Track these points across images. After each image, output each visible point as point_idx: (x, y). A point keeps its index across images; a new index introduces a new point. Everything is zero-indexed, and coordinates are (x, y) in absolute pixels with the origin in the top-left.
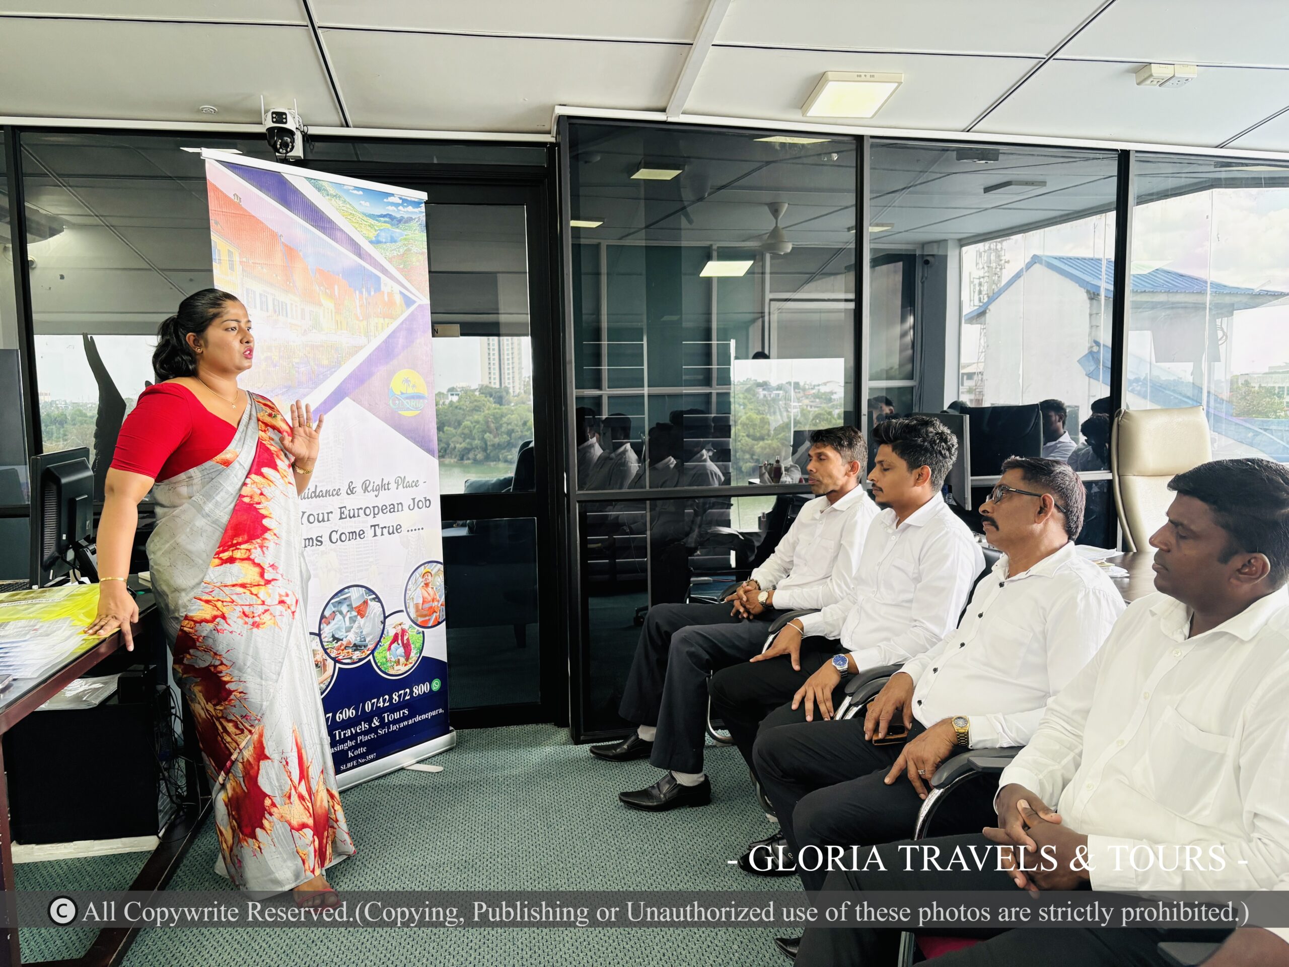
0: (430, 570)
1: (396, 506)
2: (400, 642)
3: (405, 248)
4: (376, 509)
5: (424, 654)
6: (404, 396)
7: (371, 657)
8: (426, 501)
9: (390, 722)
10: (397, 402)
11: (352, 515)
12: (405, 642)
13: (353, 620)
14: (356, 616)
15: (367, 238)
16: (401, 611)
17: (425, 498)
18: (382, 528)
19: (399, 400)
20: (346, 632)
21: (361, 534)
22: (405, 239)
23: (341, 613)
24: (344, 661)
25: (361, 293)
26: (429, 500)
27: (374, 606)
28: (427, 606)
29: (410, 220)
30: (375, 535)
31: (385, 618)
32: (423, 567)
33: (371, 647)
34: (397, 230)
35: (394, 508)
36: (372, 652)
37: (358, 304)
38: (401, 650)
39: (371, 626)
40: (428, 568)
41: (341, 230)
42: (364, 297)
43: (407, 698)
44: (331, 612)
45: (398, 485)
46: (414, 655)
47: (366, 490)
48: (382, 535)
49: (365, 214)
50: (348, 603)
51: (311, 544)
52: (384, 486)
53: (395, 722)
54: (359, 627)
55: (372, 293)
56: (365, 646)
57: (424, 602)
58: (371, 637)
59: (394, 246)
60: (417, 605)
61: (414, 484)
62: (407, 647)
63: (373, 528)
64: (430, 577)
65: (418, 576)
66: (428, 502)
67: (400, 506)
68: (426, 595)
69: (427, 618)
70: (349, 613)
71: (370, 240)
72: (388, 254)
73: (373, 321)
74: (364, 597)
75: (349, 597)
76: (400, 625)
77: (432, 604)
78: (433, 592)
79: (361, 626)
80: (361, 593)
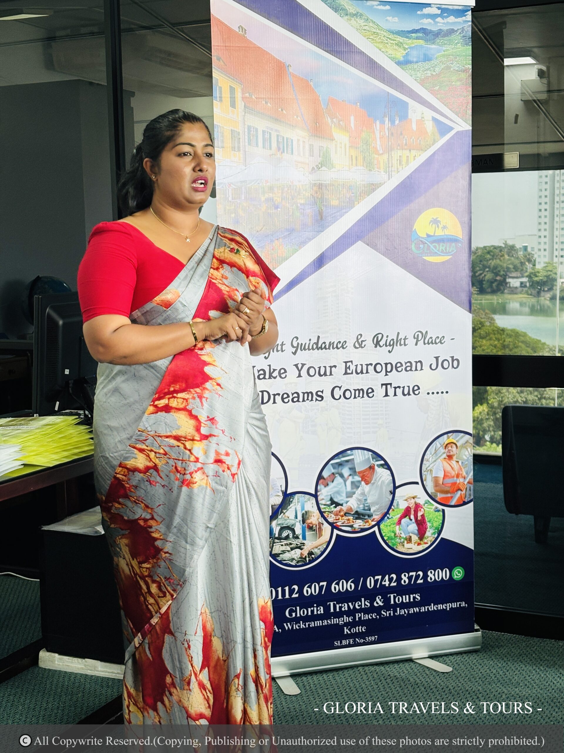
0: (455, 441)
1: (414, 364)
2: (412, 517)
3: (443, 66)
4: (389, 366)
5: (442, 535)
6: (430, 239)
7: (376, 529)
8: (453, 361)
9: (396, 605)
10: (421, 246)
11: (359, 371)
12: (419, 518)
13: (356, 486)
14: (359, 482)
15: (392, 59)
16: (417, 483)
17: (452, 357)
18: (395, 388)
19: (424, 243)
20: (347, 497)
21: (369, 393)
22: (443, 56)
23: (342, 476)
24: (343, 528)
25: (382, 123)
26: (458, 360)
27: (382, 474)
28: (449, 481)
29: (451, 32)
30: (387, 395)
31: (395, 488)
33: (377, 517)
35: (411, 366)
36: (378, 524)
37: (378, 135)
38: (413, 527)
39: (377, 494)
40: (453, 438)
41: (362, 53)
42: (386, 127)
43: (420, 581)
44: (329, 473)
45: (418, 341)
46: (430, 534)
47: (377, 344)
48: (395, 395)
49: (392, 32)
50: (351, 466)
51: (310, 398)
52: (400, 341)
53: (403, 606)
54: (363, 494)
55: (397, 122)
56: (370, 516)
57: (445, 476)
58: (377, 507)
59: (427, 65)
60: (436, 479)
61: (438, 341)
62: (421, 525)
63: (384, 387)
64: (454, 449)
65: (439, 446)
66: (455, 362)
67: (419, 364)
68: (449, 468)
69: (449, 495)
70: (351, 478)
71: (397, 60)
72: (419, 75)
73: (396, 154)
74: (370, 462)
75: (353, 459)
76: (414, 498)
77: (456, 480)
78: (458, 466)
79: (366, 493)
80: (367, 457)
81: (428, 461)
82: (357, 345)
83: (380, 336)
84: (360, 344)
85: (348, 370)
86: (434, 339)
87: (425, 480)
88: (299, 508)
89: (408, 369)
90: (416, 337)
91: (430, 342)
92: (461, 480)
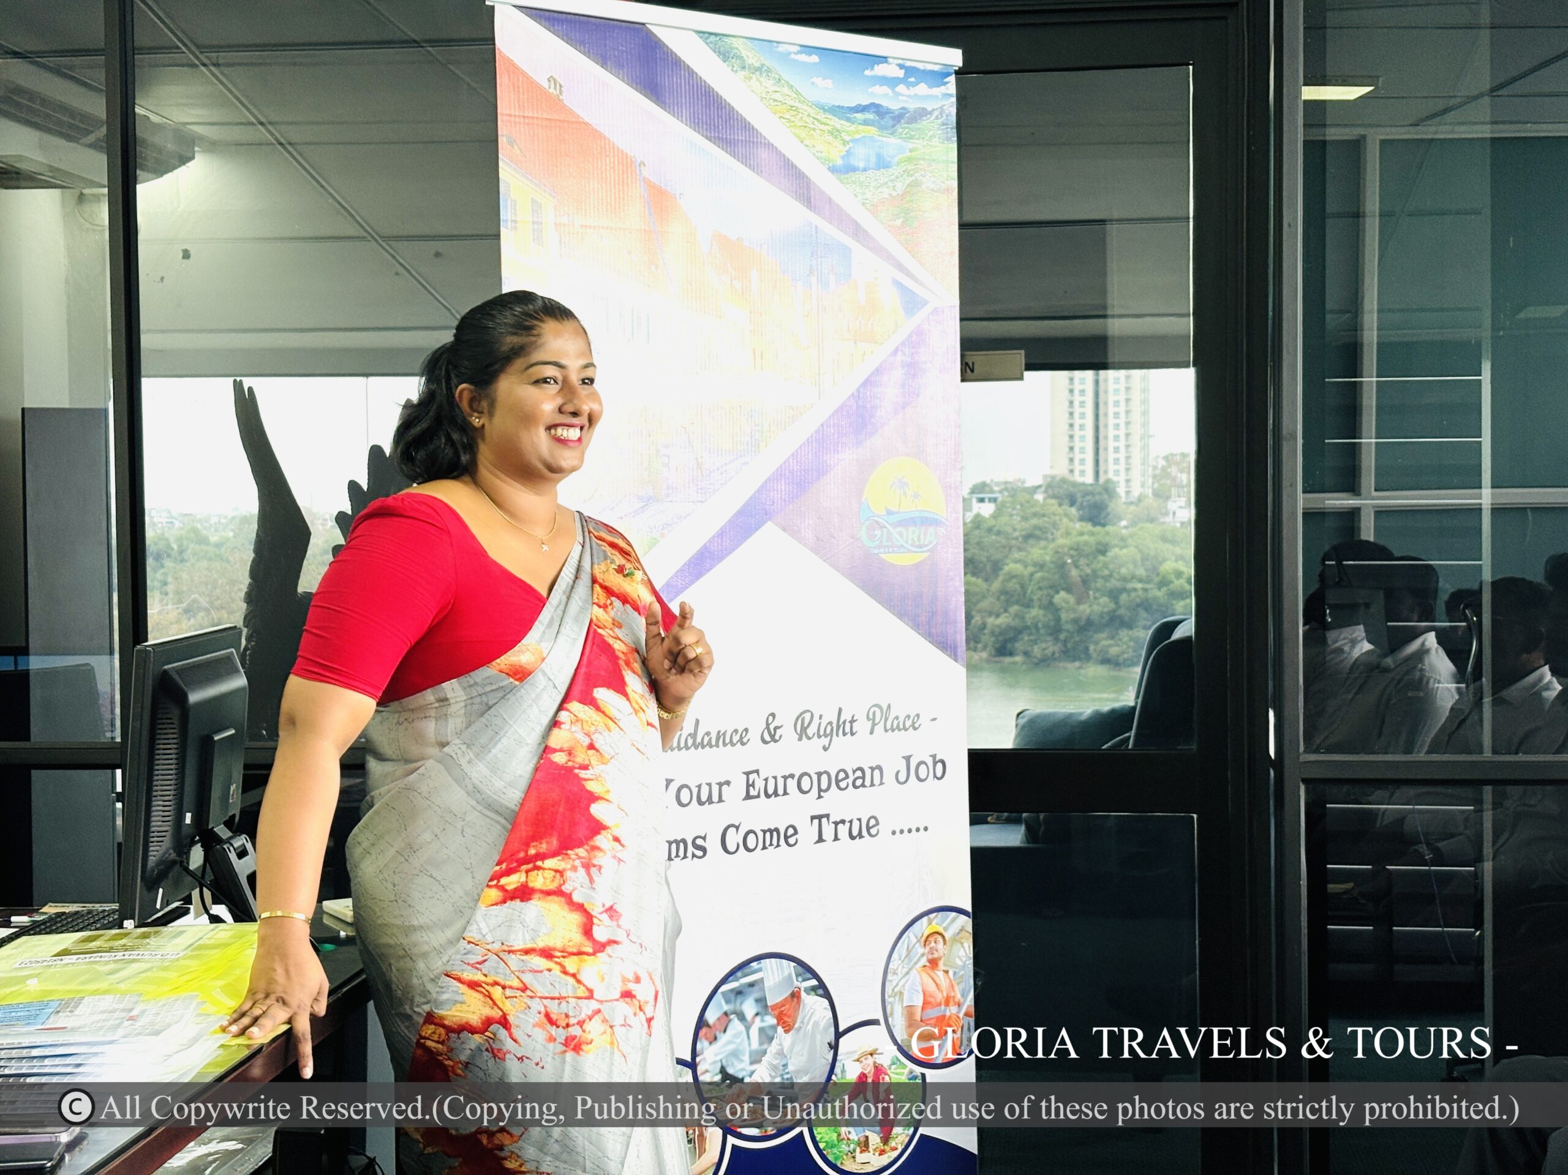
0: (941, 930)
3: (909, 180)
4: (824, 778)
5: (924, 1132)
6: (893, 518)
7: (804, 1127)
8: (935, 763)
10: (878, 532)
11: (770, 791)
13: (767, 1035)
14: (774, 1028)
16: (876, 1022)
18: (836, 824)
19: (882, 527)
20: (752, 1063)
21: (789, 835)
22: (909, 160)
23: (741, 1017)
24: (746, 1131)
25: (807, 285)
26: (942, 761)
27: (814, 1007)
28: (933, 1013)
29: (922, 113)
30: (820, 840)
31: (839, 1035)
32: (925, 919)
34: (893, 140)
37: (799, 310)
39: (805, 1053)
40: (937, 922)
41: (770, 146)
42: (814, 295)
44: (718, 1014)
45: (874, 725)
47: (803, 733)
48: (836, 839)
49: (823, 108)
50: (757, 995)
51: (681, 853)
52: (843, 727)
54: (781, 1054)
55: (833, 286)
57: (926, 1004)
58: (806, 1078)
60: (910, 1010)
63: (816, 822)
64: (940, 945)
65: (914, 940)
66: (939, 766)
67: (877, 773)
68: (932, 988)
69: (933, 1044)
70: (758, 1020)
71: (831, 165)
72: (868, 194)
74: (792, 982)
75: (762, 980)
76: (871, 1054)
77: (945, 1011)
78: (948, 981)
79: (785, 1051)
81: (895, 973)
82: (767, 738)
83: (807, 716)
84: (771, 735)
85: (751, 788)
86: (901, 720)
87: (892, 1014)
89: (859, 782)
90: (871, 716)
91: (895, 727)
92: (953, 1009)
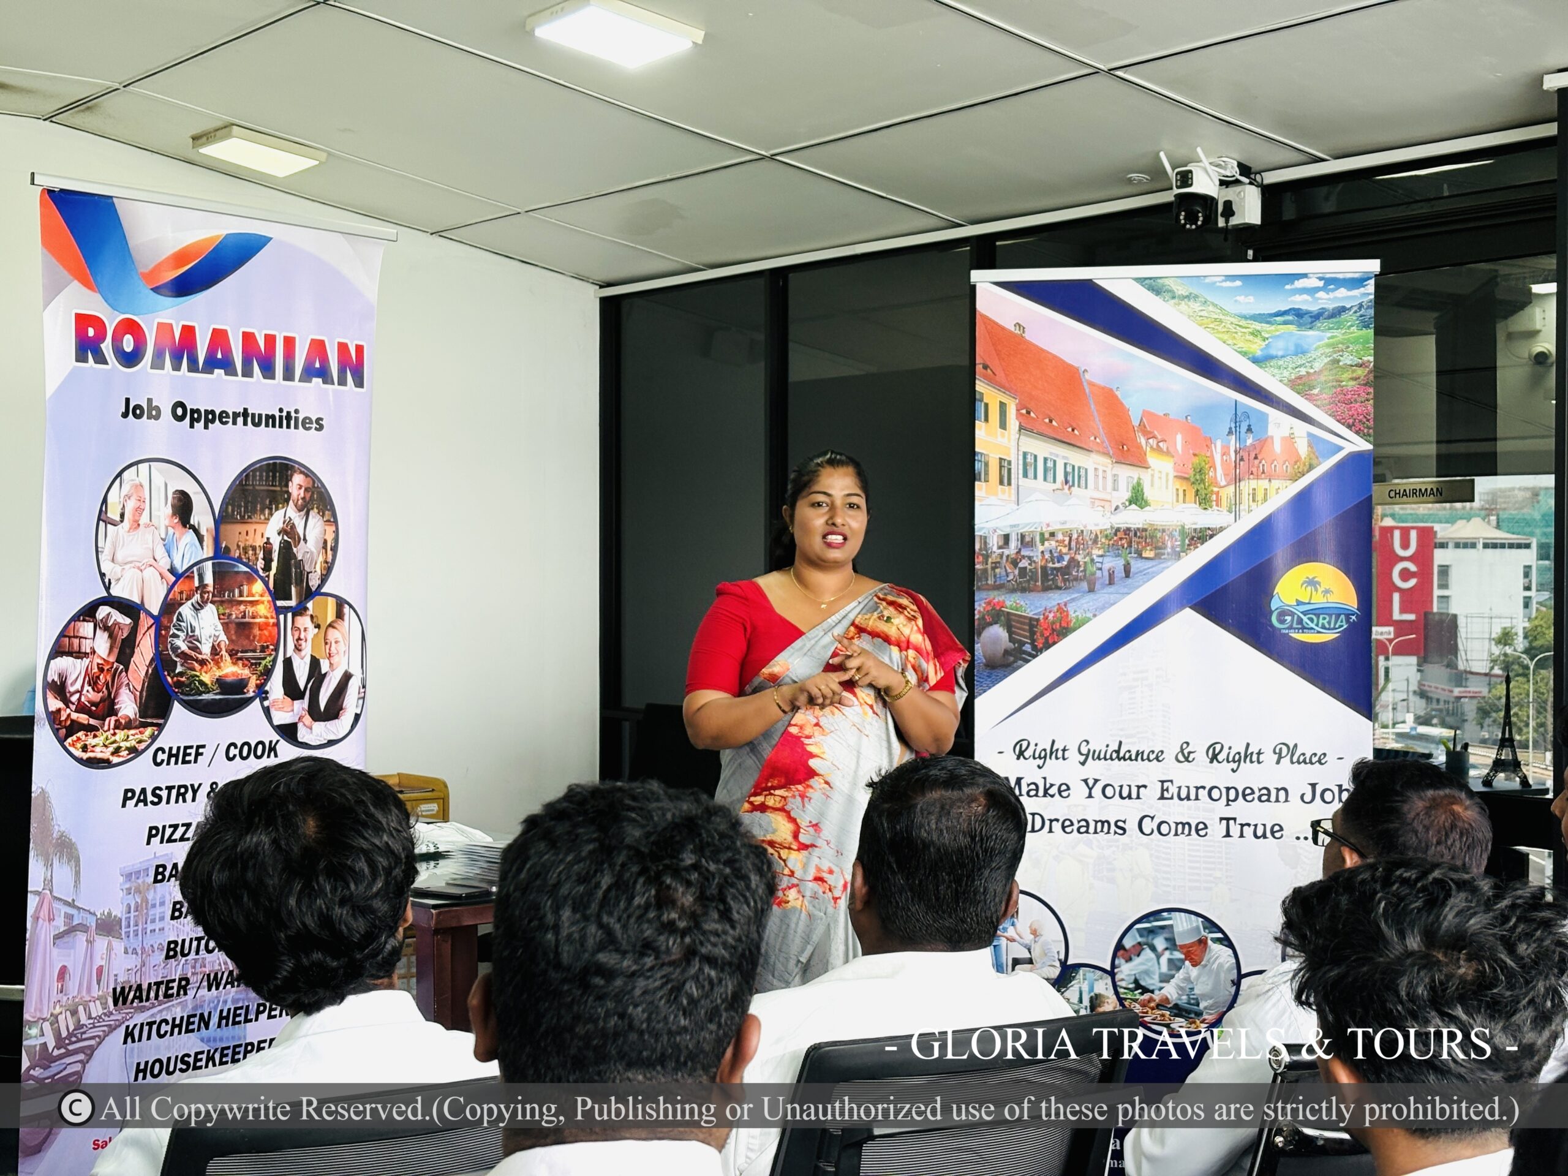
1: (1273, 793)
4: (1232, 792)
6: (1302, 608)
10: (1288, 618)
11: (1183, 796)
14: (1181, 961)
15: (1244, 354)
17: (1340, 786)
18: (1242, 825)
19: (1292, 614)
21: (1200, 829)
22: (1327, 345)
24: (1154, 1027)
27: (1219, 954)
29: (1340, 310)
30: (1228, 835)
31: (1241, 976)
35: (1269, 795)
39: (1211, 983)
45: (1280, 757)
48: (1242, 836)
49: (1245, 318)
51: (1106, 830)
52: (1248, 756)
54: (1187, 979)
59: (1300, 359)
61: (1314, 759)
63: (1224, 822)
67: (1282, 792)
72: (1286, 374)
73: (1246, 486)
74: (1200, 932)
75: (1171, 926)
79: (1192, 979)
80: (1194, 925)
82: (1181, 758)
83: (1219, 746)
84: (1185, 757)
85: (1166, 792)
86: (1308, 757)
88: (1085, 987)
89: (1264, 798)
90: (1277, 751)
91: (1301, 760)
